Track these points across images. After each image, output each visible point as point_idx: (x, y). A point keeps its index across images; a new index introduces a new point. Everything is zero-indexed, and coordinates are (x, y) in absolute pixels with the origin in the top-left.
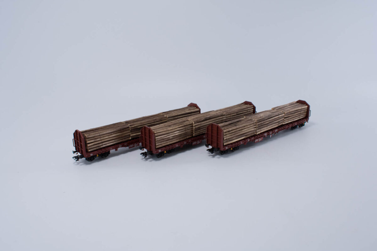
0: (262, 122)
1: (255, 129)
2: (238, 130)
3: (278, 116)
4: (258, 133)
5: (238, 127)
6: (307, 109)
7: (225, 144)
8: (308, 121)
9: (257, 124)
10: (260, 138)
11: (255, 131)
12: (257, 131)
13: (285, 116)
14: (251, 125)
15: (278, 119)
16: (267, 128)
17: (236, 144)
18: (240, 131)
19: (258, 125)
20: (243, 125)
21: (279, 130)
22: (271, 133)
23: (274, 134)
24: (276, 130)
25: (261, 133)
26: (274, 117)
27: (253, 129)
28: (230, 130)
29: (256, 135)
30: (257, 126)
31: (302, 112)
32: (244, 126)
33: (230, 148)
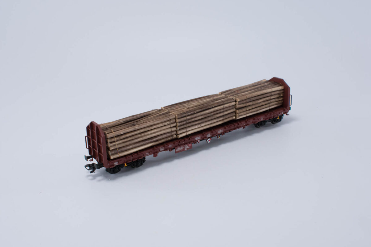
0: (188, 117)
1: (174, 129)
2: (138, 132)
3: (222, 107)
4: (180, 136)
5: (137, 127)
6: (282, 91)
7: (112, 157)
8: (288, 113)
9: (178, 121)
10: (185, 144)
11: (175, 133)
12: (179, 132)
13: (238, 106)
14: (166, 123)
15: (222, 110)
16: (199, 126)
17: (135, 156)
18: (143, 134)
19: (180, 122)
20: (148, 124)
21: (225, 130)
22: (209, 135)
23: (215, 138)
24: (220, 131)
25: (187, 136)
26: (213, 108)
27: (169, 130)
28: (122, 133)
29: (177, 139)
30: (178, 124)
31: (272, 97)
32: (151, 126)
33: (124, 164)
